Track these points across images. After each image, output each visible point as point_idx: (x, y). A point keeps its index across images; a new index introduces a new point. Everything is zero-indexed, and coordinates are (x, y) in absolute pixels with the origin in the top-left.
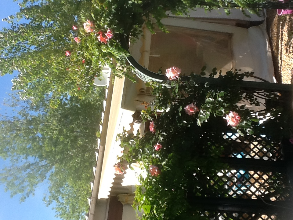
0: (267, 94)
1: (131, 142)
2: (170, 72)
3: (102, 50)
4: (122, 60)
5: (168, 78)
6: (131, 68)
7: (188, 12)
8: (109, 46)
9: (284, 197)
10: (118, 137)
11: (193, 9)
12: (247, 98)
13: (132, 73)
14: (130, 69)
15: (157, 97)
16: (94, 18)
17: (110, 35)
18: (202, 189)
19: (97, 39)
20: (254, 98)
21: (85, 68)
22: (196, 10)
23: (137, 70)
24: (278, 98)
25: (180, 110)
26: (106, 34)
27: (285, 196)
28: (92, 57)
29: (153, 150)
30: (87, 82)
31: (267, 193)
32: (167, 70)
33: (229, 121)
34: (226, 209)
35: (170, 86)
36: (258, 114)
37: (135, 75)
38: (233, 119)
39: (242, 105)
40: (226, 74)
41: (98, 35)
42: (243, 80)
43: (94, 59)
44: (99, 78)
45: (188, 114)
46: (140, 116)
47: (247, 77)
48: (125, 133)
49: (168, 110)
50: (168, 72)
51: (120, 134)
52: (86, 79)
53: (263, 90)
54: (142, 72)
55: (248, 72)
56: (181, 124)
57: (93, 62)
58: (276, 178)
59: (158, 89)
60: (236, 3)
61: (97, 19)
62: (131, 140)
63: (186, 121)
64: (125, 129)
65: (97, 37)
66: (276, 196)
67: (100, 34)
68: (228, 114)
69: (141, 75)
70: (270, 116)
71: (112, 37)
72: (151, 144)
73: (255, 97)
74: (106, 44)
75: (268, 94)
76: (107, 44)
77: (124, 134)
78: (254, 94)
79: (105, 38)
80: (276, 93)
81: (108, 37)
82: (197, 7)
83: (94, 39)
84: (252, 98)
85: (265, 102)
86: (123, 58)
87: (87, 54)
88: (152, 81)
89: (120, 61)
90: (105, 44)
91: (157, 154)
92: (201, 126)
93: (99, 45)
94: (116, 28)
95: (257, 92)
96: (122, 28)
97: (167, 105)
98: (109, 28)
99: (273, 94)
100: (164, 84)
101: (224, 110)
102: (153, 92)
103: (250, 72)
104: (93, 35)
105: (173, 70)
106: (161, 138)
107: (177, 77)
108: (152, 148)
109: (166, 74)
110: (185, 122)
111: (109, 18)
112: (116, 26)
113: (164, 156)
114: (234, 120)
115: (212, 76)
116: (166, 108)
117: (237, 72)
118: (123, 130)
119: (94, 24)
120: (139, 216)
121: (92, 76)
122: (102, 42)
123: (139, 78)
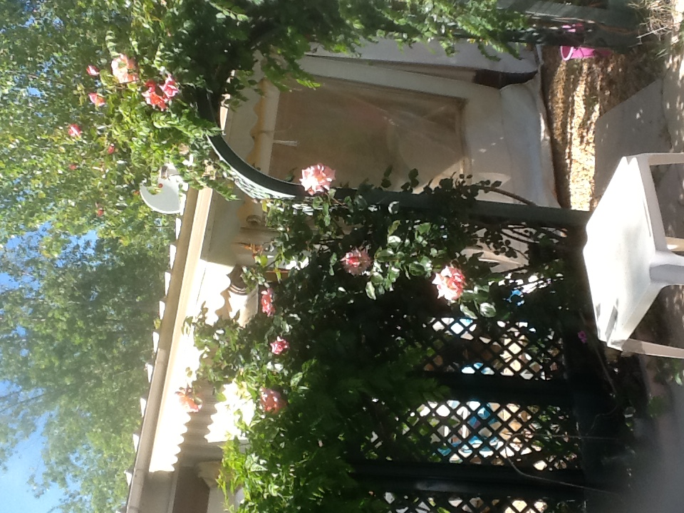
0: (531, 233)
1: (218, 334)
2: (310, 176)
3: (156, 124)
4: (201, 148)
5: (306, 190)
6: (222, 166)
7: (359, 45)
8: (173, 116)
9: (564, 460)
10: (186, 324)
11: (370, 40)
12: (488, 240)
13: (223, 177)
14: (219, 168)
15: (278, 232)
16: (136, 50)
17: (172, 90)
18: (380, 444)
19: (143, 99)
20: (504, 241)
21: (116, 165)
22: (377, 42)
23: (234, 172)
24: (555, 241)
25: (332, 261)
26: (163, 88)
27: (567, 459)
28: (131, 140)
29: (270, 355)
30: (121, 198)
31: (527, 451)
32: (303, 171)
33: (442, 286)
34: (435, 488)
35: (312, 210)
36: (511, 277)
37: (232, 182)
38: (450, 283)
39: (474, 255)
40: (440, 183)
41: (144, 89)
42: (477, 198)
43: (135, 143)
44: (150, 188)
45: (350, 272)
46: (241, 276)
47: (486, 192)
48: (204, 315)
49: (305, 263)
50: (306, 176)
51: (192, 318)
52: (118, 192)
53: (524, 223)
54: (247, 177)
55: (488, 182)
56: (334, 295)
57: (133, 151)
58: (549, 419)
59: (283, 215)
60: (465, 28)
61: (144, 53)
62: (218, 331)
63: (344, 288)
64: (204, 307)
65: (143, 94)
66: (547, 459)
67: (149, 87)
68: (439, 273)
69: (244, 182)
70: (537, 281)
71: (176, 94)
72: (263, 341)
73: (505, 238)
74: (165, 110)
75: (534, 231)
76: (167, 111)
77: (201, 317)
78: (504, 231)
79: (161, 97)
80: (550, 229)
81: (166, 93)
82: (378, 35)
83: (137, 97)
84: (500, 241)
85: (527, 249)
86: (203, 144)
87: (117, 133)
88: (269, 197)
89: (198, 150)
90: (162, 110)
91: (279, 362)
92: (375, 298)
93: (148, 113)
94: (186, 73)
95: (510, 226)
96: (201, 76)
97: (304, 252)
98: (169, 75)
99: (544, 231)
100: (299, 205)
101: (430, 262)
102: (271, 221)
103: (492, 182)
104: (133, 90)
105: (317, 173)
106: (287, 327)
107: (327, 187)
108: (266, 348)
109: (301, 180)
110: (341, 289)
111: (173, 52)
112: (186, 71)
113: (295, 368)
114: (453, 284)
115: (408, 189)
116: (301, 258)
117: (464, 182)
118: (202, 308)
119: (136, 65)
120: (230, 505)
121: (133, 182)
122: (154, 106)
123: (243, 189)
